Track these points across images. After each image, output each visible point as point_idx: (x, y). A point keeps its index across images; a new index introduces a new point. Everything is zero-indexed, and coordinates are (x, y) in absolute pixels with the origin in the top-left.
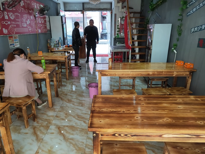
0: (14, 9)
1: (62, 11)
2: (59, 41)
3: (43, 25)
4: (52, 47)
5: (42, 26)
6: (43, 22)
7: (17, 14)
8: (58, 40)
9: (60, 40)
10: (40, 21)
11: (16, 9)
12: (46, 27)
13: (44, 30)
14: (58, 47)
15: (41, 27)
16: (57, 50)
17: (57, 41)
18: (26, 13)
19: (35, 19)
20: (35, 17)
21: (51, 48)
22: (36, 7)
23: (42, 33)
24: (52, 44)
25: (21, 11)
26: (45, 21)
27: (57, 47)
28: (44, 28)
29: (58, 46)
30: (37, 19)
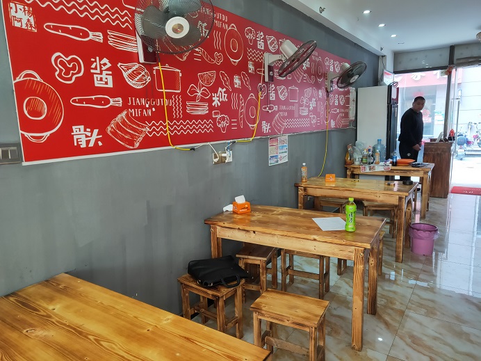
0: (289, 76)
1: (388, 74)
2: (374, 148)
3: (343, 110)
4: (357, 163)
5: (340, 113)
6: (342, 104)
7: (294, 87)
8: (372, 145)
9: (379, 147)
10: (336, 100)
11: (293, 78)
12: (346, 115)
13: (343, 122)
14: (372, 163)
15: (338, 114)
16: (367, 170)
17: (371, 149)
18: (311, 85)
19: (328, 96)
20: (327, 92)
21: (352, 166)
22: (331, 69)
23: (336, 130)
24: (357, 157)
25: (303, 79)
26: (347, 101)
27: (369, 163)
28: (343, 117)
29: (372, 161)
30: (331, 95)
